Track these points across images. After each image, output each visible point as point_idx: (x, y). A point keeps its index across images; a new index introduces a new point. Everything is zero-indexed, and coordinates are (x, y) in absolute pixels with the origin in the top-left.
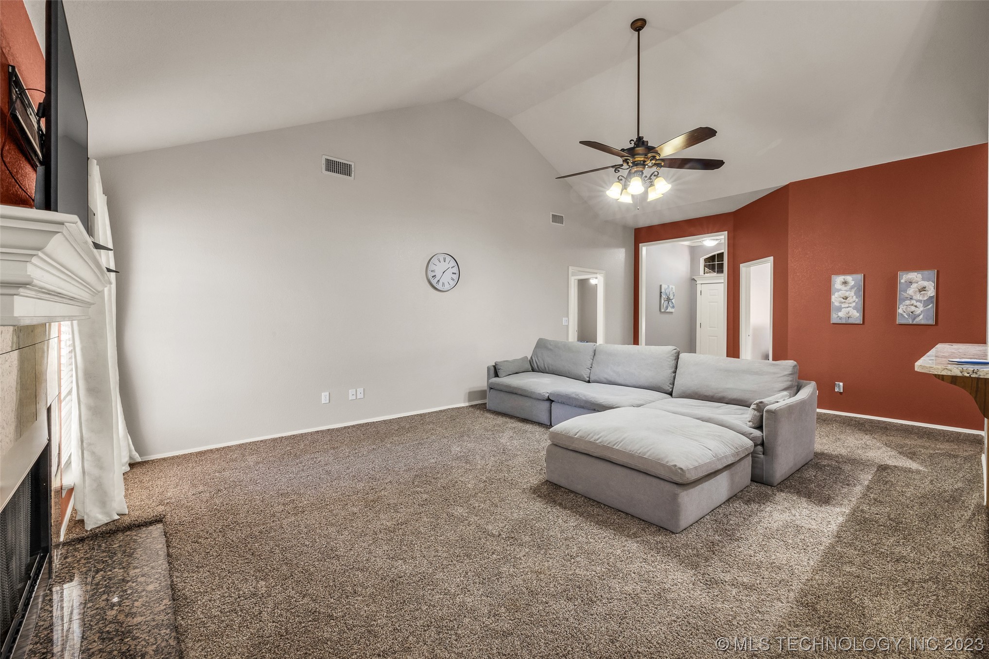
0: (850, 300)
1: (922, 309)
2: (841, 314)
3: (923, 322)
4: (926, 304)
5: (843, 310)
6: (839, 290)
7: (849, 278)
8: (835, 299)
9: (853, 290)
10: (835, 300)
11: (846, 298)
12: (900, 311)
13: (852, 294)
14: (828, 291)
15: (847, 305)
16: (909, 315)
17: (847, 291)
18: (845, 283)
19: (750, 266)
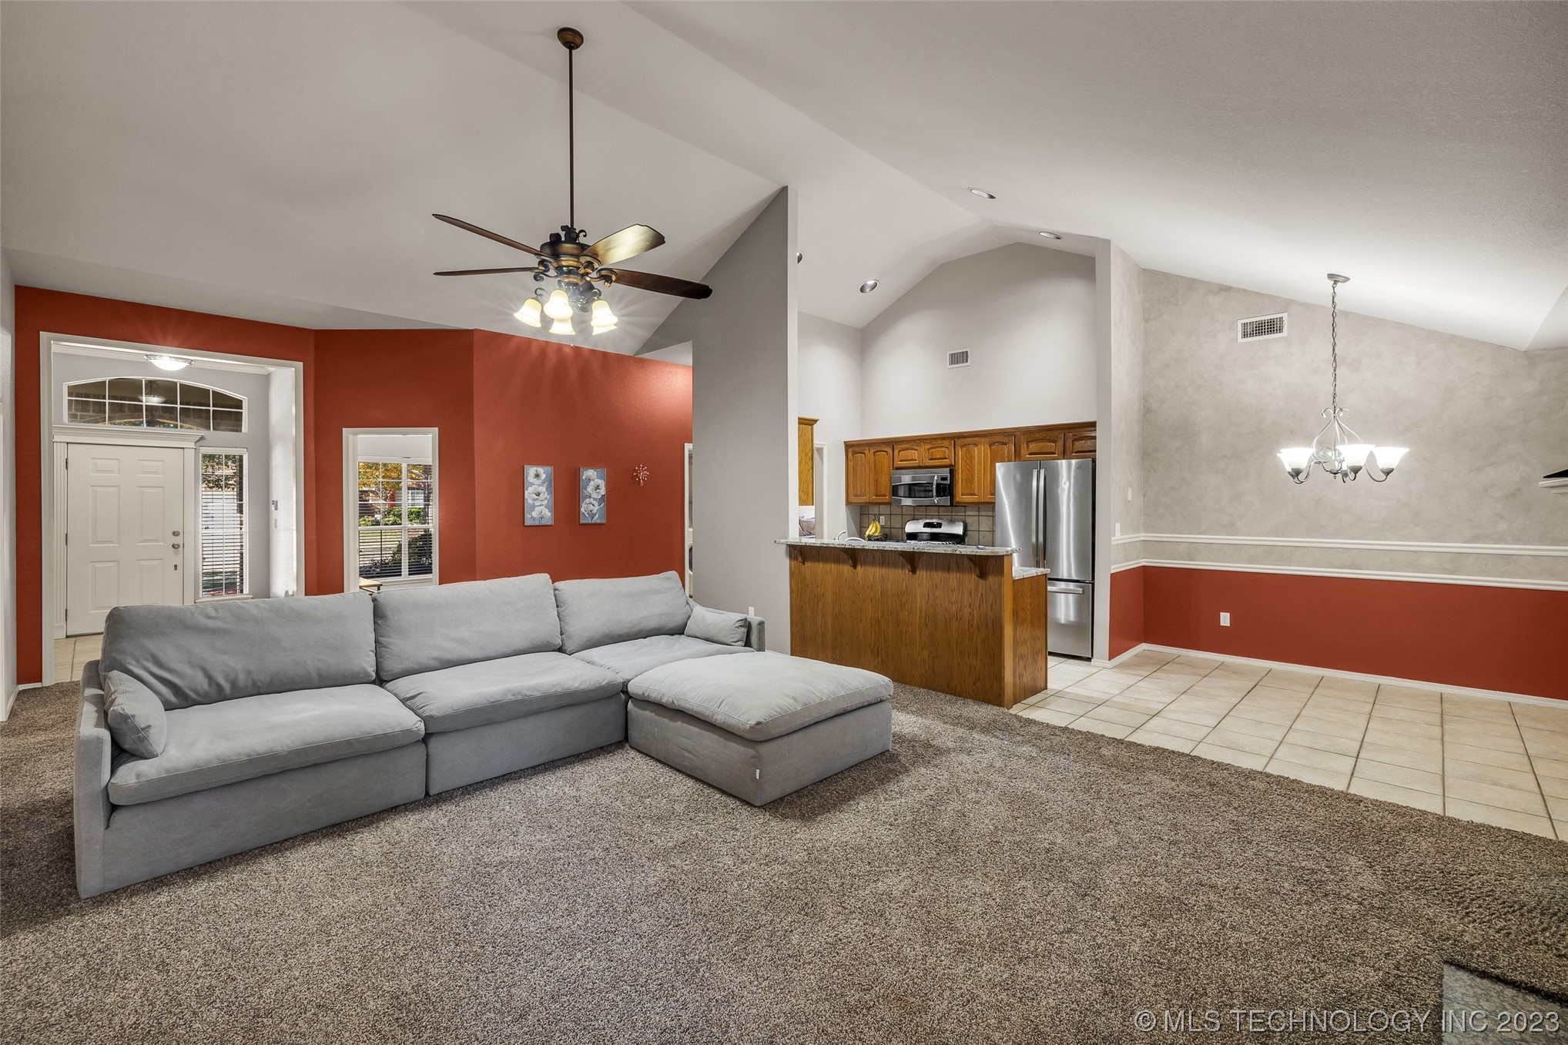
0: (542, 497)
1: (597, 507)
2: (534, 514)
3: (598, 521)
4: (601, 501)
5: (536, 508)
6: (532, 484)
7: (541, 470)
8: (529, 493)
9: (545, 485)
10: (529, 497)
11: (538, 494)
12: (582, 510)
13: (543, 489)
14: (521, 485)
15: (539, 503)
16: (588, 514)
17: (539, 485)
18: (537, 476)
19: (356, 434)
